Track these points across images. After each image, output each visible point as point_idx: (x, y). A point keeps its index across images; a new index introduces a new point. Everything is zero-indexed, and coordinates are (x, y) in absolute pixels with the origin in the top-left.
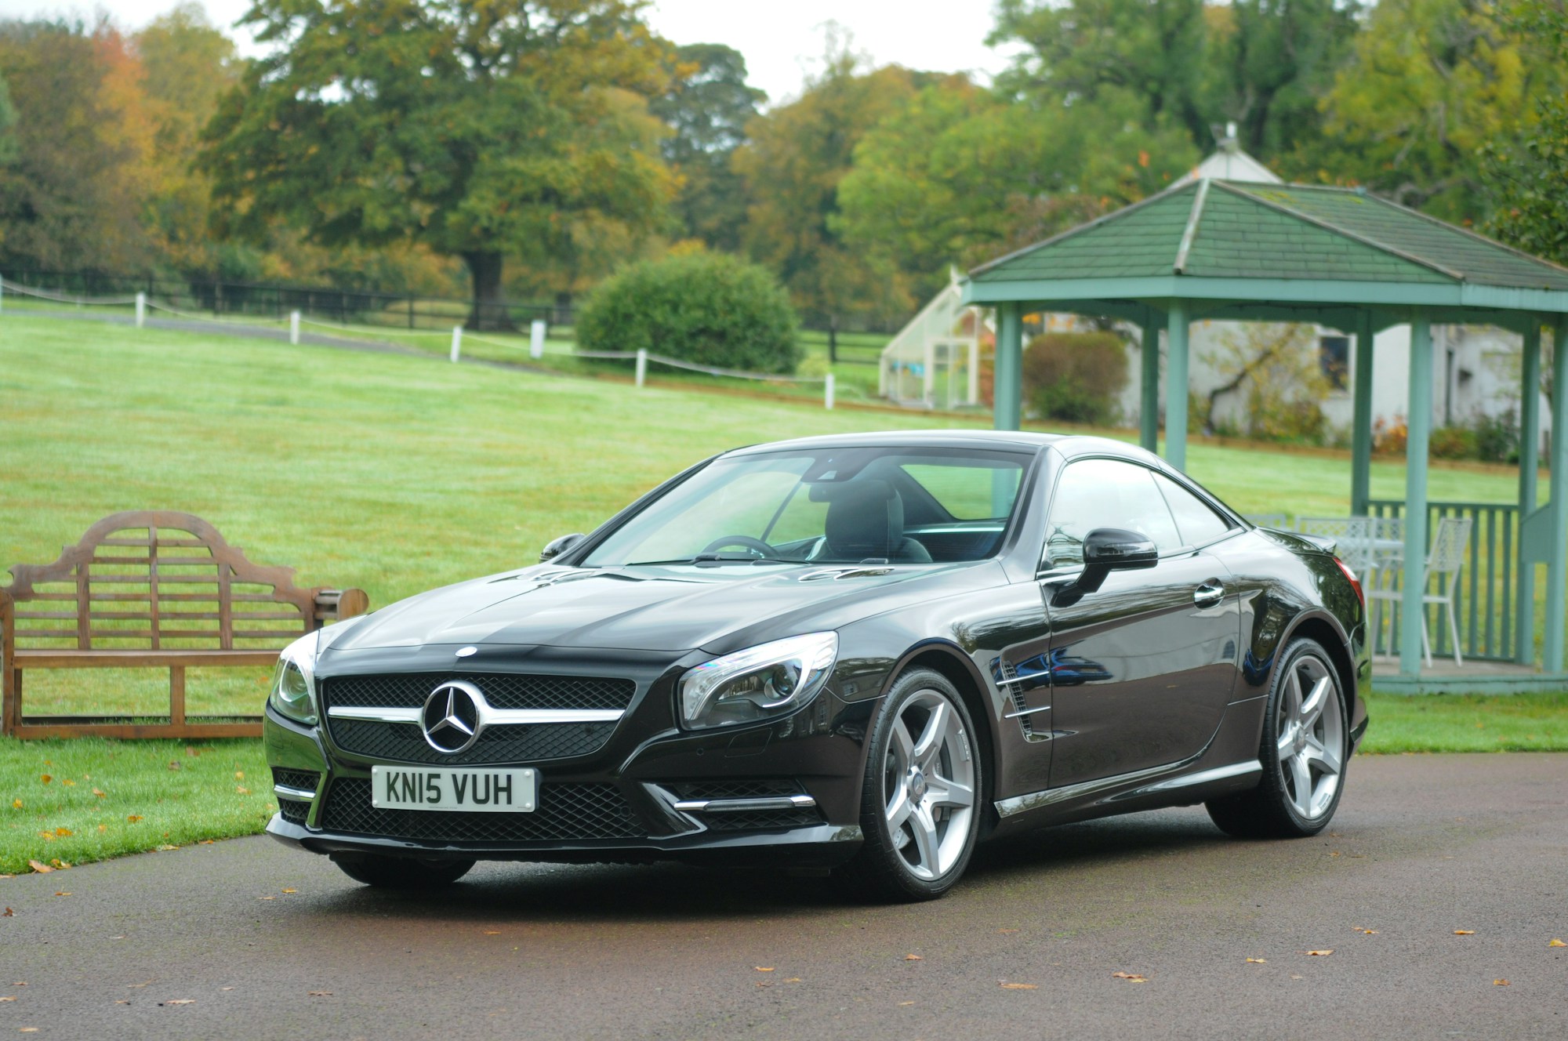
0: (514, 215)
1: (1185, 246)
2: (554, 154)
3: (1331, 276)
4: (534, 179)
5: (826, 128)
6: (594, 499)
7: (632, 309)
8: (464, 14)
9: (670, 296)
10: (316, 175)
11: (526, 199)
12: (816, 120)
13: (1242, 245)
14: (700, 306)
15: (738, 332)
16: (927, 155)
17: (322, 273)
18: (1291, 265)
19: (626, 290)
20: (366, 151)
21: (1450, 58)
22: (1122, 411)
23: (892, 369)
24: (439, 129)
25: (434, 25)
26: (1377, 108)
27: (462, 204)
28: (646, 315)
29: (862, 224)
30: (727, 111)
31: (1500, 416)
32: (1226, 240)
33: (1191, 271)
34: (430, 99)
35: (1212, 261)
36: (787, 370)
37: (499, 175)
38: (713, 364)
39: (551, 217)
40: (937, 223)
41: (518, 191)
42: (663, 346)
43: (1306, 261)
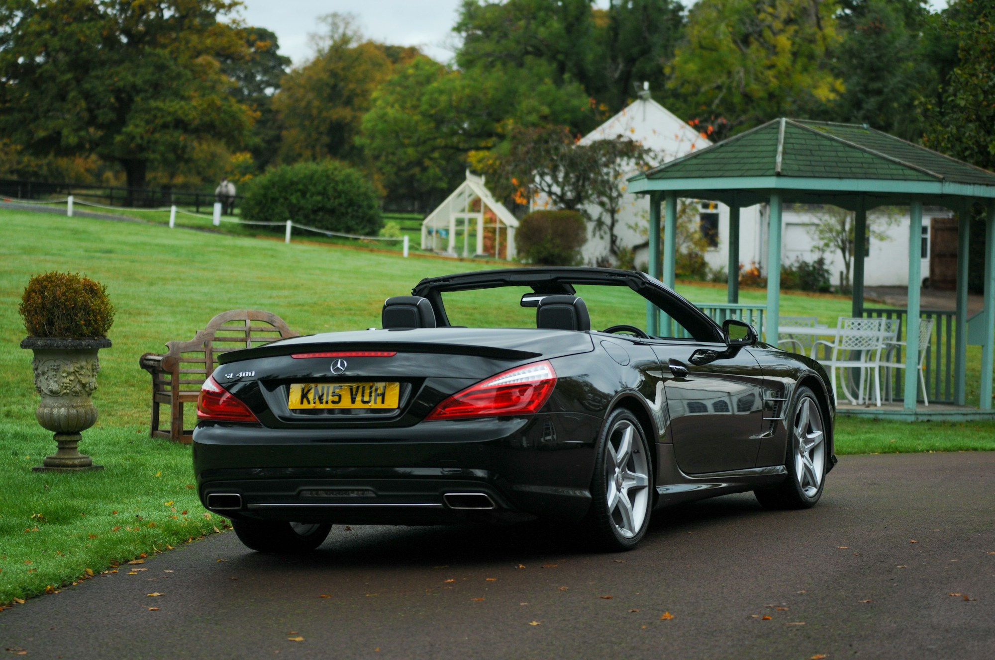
0: (157, 136)
1: (779, 159)
2: (183, 98)
3: (866, 177)
4: (169, 113)
5: (332, 82)
6: (351, 310)
7: (278, 195)
8: (123, 10)
9: (300, 187)
10: (30, 110)
11: (165, 126)
12: (325, 76)
13: (811, 158)
14: (319, 193)
15: (343, 210)
16: (419, 100)
17: (12, 172)
18: (842, 170)
19: (273, 184)
20: (62, 97)
21: (745, 40)
22: (582, 259)
23: (430, 233)
24: (108, 82)
25: (104, 16)
26: (701, 71)
27: (124, 129)
28: (286, 199)
29: (378, 142)
30: (265, 72)
31: (815, 262)
32: (801, 155)
33: (785, 173)
34: (103, 64)
35: (796, 167)
36: (373, 233)
37: (148, 111)
38: (327, 229)
39: (181, 138)
40: (425, 142)
41: (159, 121)
42: (297, 217)
43: (850, 168)
